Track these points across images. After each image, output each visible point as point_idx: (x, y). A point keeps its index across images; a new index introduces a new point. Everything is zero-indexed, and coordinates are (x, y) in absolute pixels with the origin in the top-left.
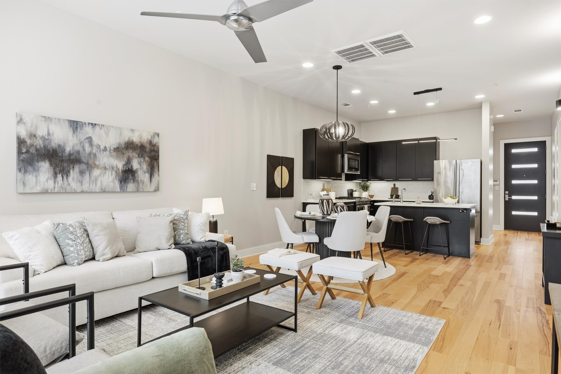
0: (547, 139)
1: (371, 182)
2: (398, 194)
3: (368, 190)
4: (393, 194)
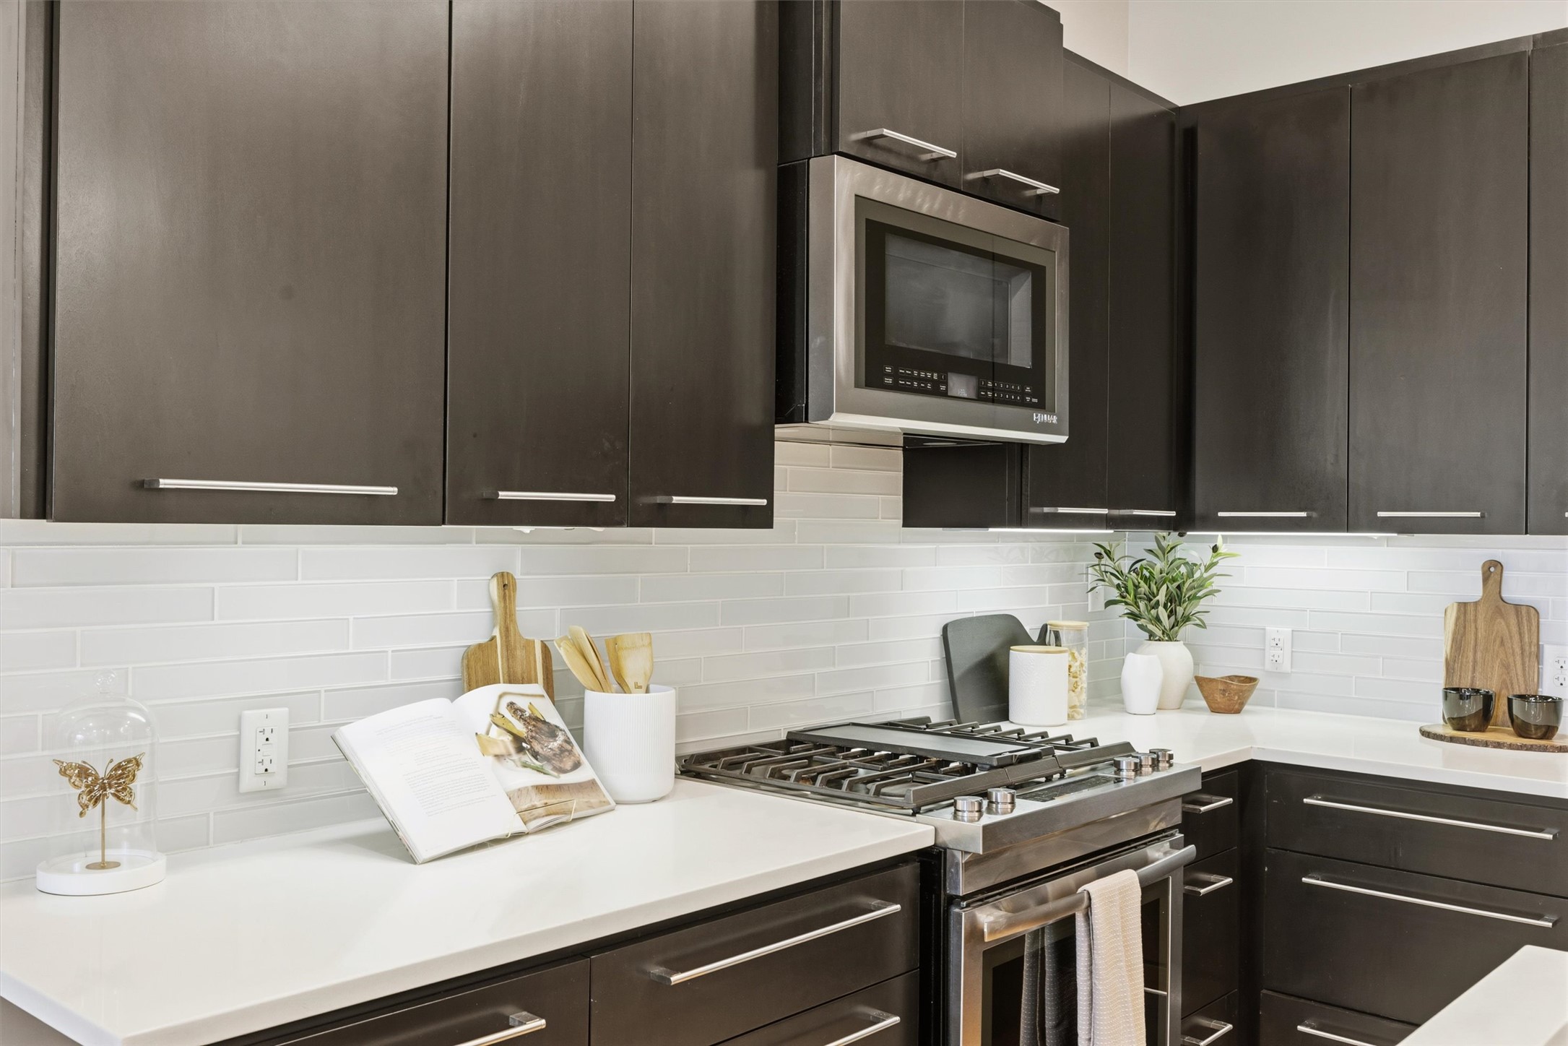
1: (1219, 542)
2: (1538, 684)
3: (1186, 619)
4: (1473, 677)
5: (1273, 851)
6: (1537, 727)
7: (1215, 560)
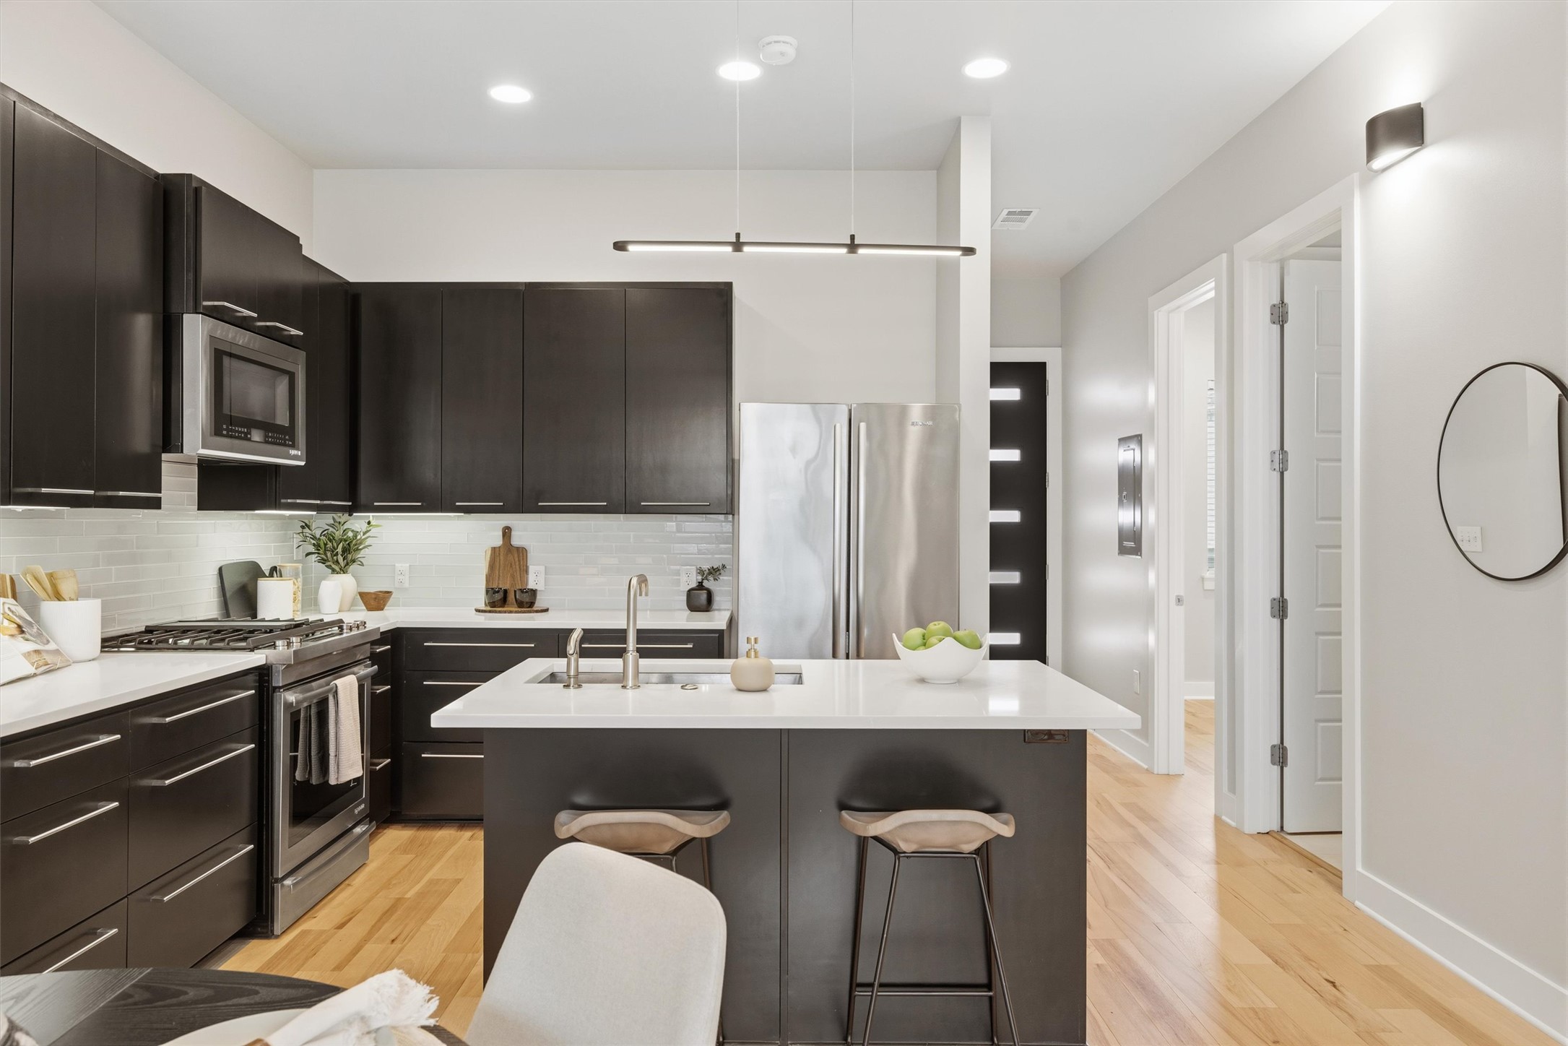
0: (1051, 357)
1: (371, 519)
2: (527, 584)
3: (354, 561)
4: (498, 583)
5: (408, 672)
6: (527, 603)
7: (369, 529)
